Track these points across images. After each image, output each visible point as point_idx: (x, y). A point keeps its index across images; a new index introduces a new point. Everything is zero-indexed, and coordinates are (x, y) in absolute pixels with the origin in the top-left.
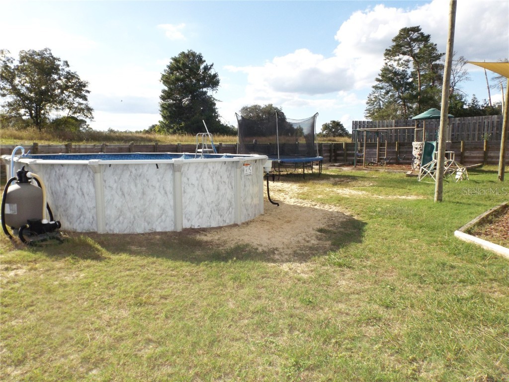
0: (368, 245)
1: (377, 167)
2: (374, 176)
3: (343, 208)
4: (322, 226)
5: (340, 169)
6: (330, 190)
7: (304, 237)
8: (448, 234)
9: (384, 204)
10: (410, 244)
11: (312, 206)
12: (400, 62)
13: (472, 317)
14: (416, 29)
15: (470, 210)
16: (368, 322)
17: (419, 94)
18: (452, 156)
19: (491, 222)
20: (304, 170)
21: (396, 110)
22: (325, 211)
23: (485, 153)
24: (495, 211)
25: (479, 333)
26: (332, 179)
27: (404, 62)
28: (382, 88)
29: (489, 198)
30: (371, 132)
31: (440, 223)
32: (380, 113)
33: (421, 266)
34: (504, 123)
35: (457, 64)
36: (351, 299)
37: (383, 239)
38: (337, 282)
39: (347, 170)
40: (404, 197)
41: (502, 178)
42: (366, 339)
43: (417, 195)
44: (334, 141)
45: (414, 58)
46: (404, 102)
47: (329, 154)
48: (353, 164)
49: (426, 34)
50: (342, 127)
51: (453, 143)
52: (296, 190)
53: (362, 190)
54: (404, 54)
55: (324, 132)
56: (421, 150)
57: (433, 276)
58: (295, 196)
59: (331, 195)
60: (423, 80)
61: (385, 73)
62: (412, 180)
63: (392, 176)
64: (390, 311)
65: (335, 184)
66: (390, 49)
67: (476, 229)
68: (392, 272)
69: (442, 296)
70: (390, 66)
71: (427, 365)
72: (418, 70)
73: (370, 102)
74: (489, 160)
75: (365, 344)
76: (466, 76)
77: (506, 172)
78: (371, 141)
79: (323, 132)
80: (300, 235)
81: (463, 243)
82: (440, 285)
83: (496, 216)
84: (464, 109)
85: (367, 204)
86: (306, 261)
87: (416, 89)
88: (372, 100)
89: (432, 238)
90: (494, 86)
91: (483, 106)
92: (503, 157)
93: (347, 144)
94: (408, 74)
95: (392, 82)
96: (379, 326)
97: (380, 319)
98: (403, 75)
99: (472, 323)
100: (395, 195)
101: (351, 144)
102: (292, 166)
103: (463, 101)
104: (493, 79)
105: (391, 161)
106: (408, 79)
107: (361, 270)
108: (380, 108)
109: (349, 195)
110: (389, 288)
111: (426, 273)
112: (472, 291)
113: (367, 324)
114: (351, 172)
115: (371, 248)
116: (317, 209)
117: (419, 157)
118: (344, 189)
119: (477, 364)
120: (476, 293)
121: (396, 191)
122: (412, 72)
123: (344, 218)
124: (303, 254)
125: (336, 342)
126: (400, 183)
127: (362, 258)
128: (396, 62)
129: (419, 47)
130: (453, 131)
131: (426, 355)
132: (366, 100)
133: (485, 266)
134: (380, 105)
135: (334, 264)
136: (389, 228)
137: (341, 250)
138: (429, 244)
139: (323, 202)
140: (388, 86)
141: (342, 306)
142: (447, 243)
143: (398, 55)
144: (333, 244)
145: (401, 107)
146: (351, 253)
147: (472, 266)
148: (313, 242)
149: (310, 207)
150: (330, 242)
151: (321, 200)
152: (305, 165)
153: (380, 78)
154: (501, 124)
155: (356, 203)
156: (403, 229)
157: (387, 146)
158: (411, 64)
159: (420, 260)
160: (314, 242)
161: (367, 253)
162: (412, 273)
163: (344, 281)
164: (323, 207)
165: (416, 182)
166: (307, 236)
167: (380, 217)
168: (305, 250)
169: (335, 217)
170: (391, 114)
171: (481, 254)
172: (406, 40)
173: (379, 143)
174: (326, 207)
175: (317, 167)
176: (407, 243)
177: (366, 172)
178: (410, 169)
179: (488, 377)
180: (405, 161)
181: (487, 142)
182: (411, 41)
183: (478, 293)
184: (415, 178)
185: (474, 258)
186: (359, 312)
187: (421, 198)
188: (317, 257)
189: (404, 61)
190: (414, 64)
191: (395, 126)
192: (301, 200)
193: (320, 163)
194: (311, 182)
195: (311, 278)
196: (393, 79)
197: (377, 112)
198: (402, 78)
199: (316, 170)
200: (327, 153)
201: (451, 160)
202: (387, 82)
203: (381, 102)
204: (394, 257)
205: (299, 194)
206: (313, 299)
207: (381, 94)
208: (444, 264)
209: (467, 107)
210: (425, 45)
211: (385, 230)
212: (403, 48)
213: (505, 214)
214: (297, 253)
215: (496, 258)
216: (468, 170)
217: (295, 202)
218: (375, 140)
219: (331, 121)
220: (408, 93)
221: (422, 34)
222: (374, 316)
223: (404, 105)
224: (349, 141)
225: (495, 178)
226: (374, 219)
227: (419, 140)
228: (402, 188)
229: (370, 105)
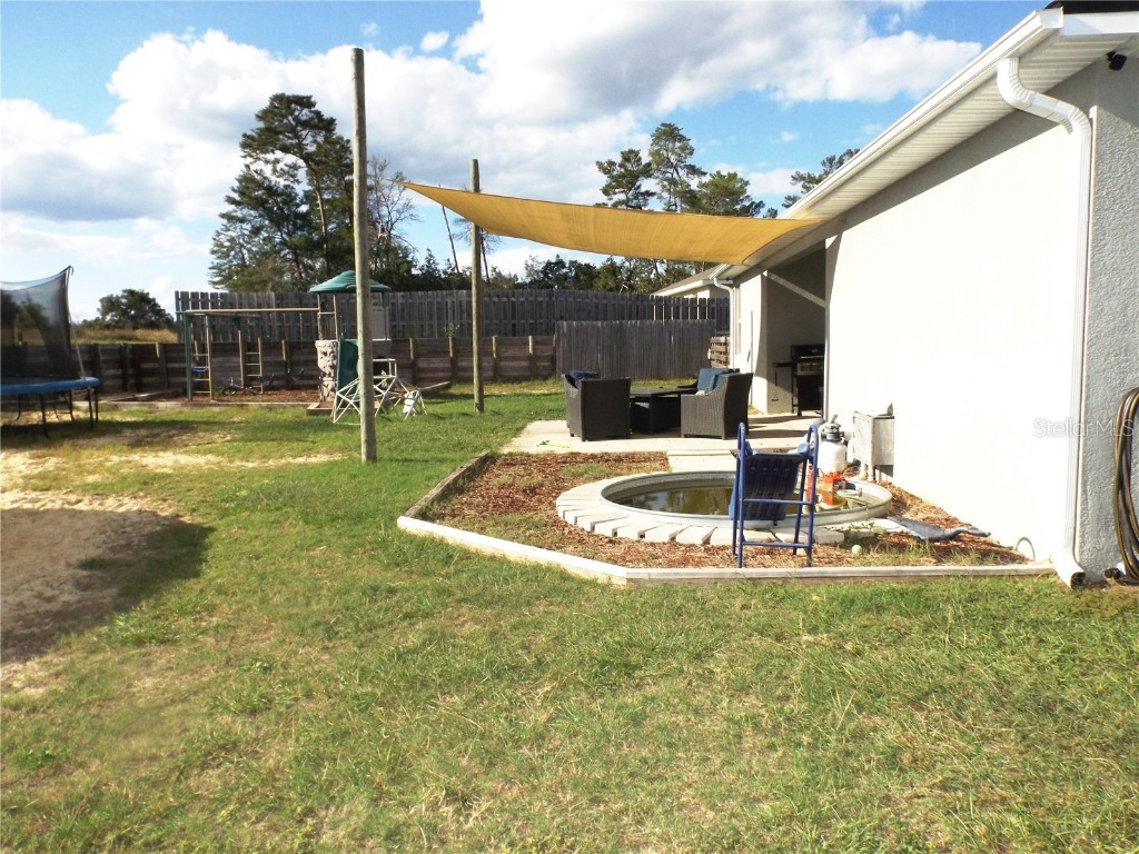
0: (214, 579)
1: (244, 398)
2: (235, 419)
3: (154, 501)
4: (93, 552)
5: (151, 406)
6: (123, 458)
7: (38, 589)
8: (385, 525)
9: (256, 479)
10: (310, 560)
11: (66, 506)
12: (279, 167)
13: (424, 684)
14: (306, 102)
15: (428, 473)
16: (204, 763)
17: (324, 239)
18: (393, 368)
19: (461, 491)
20: (44, 415)
21: (280, 272)
22: (104, 512)
23: (453, 361)
24: (469, 469)
25: (435, 712)
26: (128, 433)
27: (286, 168)
28: (242, 220)
29: (460, 446)
30: (223, 316)
31: (372, 505)
32: (243, 276)
33: (331, 601)
34: (474, 305)
35: (391, 187)
36: (164, 718)
37: (250, 559)
38: (129, 686)
39: (167, 408)
40: (301, 460)
41: (481, 407)
42: (198, 805)
43: (330, 452)
44: (130, 339)
45: (306, 161)
46: (295, 254)
47: (119, 372)
48: (185, 394)
49: (326, 115)
50: (156, 305)
51: (393, 341)
52: (23, 468)
53: (205, 453)
54: (285, 150)
55: (108, 318)
56: (335, 357)
57: (353, 618)
58: (16, 486)
59: (124, 471)
60: (329, 210)
61: (247, 188)
62: (319, 422)
63: (279, 416)
64: (260, 719)
65: (136, 444)
66: (254, 134)
67: (436, 508)
68: (269, 628)
69: (369, 655)
70: (256, 172)
71: (334, 814)
72: (318, 189)
73: (220, 250)
74: (461, 374)
75: (196, 816)
76: (412, 211)
77: (487, 396)
78: (225, 338)
79: (104, 318)
80: (26, 586)
81: (412, 539)
82: (366, 633)
83: (470, 479)
84: (414, 276)
85: (218, 484)
86: (41, 653)
87: (317, 228)
88: (222, 246)
89: (355, 540)
90: (460, 236)
91: (445, 273)
92: (479, 367)
93: (166, 347)
94: (297, 195)
95: (265, 208)
96: (232, 762)
97: (235, 745)
98: (288, 196)
99: (424, 694)
100: (281, 457)
101: (177, 345)
102: (12, 405)
103: (409, 259)
104: (456, 221)
105: (275, 383)
106: (298, 206)
107: (194, 640)
108: (243, 266)
109: (172, 467)
110: (260, 667)
111: (340, 616)
112: (425, 632)
113: (204, 766)
114: (181, 413)
115: (220, 586)
116: (81, 512)
117: (332, 371)
118: (161, 454)
119: (429, 775)
120: (432, 632)
121: (286, 446)
122: (305, 192)
123: (158, 524)
124: (33, 634)
125: (120, 838)
126: (294, 431)
127: (199, 612)
128: (270, 167)
129: (315, 141)
130: (393, 317)
131: (334, 792)
132: (210, 245)
133: (449, 578)
134: (243, 259)
135: (124, 642)
136: (265, 532)
137: (144, 604)
138: (349, 552)
139: (99, 491)
140: (255, 217)
141: (139, 744)
142: (384, 544)
143: (273, 151)
144: (125, 593)
145: (291, 266)
146: (169, 605)
147: (428, 582)
148: (65, 598)
149: (62, 510)
150: (114, 591)
151: (95, 486)
152: (46, 401)
153: (236, 196)
154: (471, 307)
155: (189, 485)
156: (297, 529)
157: (263, 349)
158: (302, 174)
159: (329, 590)
160: (69, 596)
161: (210, 597)
162: (311, 621)
163: (148, 680)
164: (101, 504)
165: (328, 426)
166: (48, 584)
167: (247, 509)
168: (39, 625)
169: (132, 525)
170: (271, 279)
171: (443, 555)
172: (285, 121)
173: (244, 341)
174: (110, 504)
175: (84, 405)
176: (304, 558)
177: (217, 409)
178: (315, 399)
179: (447, 795)
180: (305, 382)
181: (453, 339)
182: (297, 125)
183: (436, 632)
184: (326, 417)
185: (431, 565)
186: (183, 744)
187: (337, 457)
188: (73, 635)
189: (286, 165)
190: (308, 174)
191: (278, 306)
192: (34, 495)
193: (93, 394)
194: (67, 445)
195: (54, 693)
196: (267, 202)
197: (237, 273)
198: (285, 202)
199: (81, 410)
200: (114, 368)
201: (391, 376)
202: (254, 208)
203: (245, 252)
204: (275, 595)
205: (27, 478)
206: (56, 748)
207: (243, 235)
208: (375, 589)
209: (419, 272)
210: (326, 138)
211: (257, 537)
212: (281, 137)
213: (485, 473)
214: (16, 637)
215: (468, 558)
216: (425, 394)
217: (16, 501)
218: (235, 337)
219: (124, 291)
220: (301, 236)
221: (318, 114)
222: (221, 742)
223: (296, 261)
224: (171, 337)
225: (471, 407)
226: (232, 518)
227: (328, 336)
228: (299, 440)
229: (219, 258)
